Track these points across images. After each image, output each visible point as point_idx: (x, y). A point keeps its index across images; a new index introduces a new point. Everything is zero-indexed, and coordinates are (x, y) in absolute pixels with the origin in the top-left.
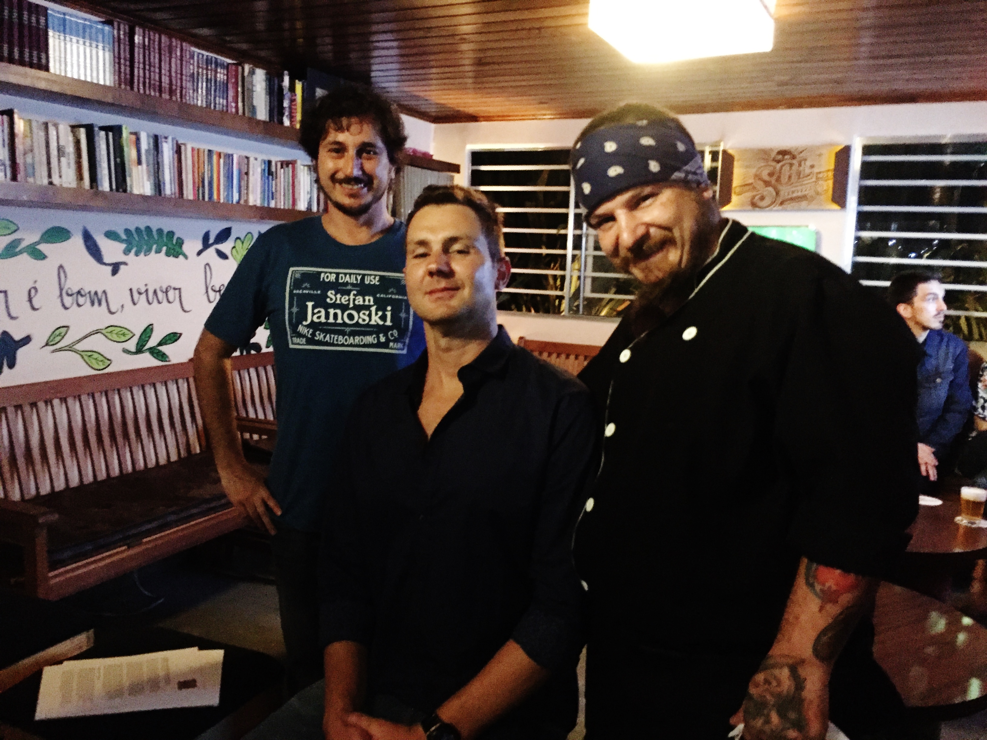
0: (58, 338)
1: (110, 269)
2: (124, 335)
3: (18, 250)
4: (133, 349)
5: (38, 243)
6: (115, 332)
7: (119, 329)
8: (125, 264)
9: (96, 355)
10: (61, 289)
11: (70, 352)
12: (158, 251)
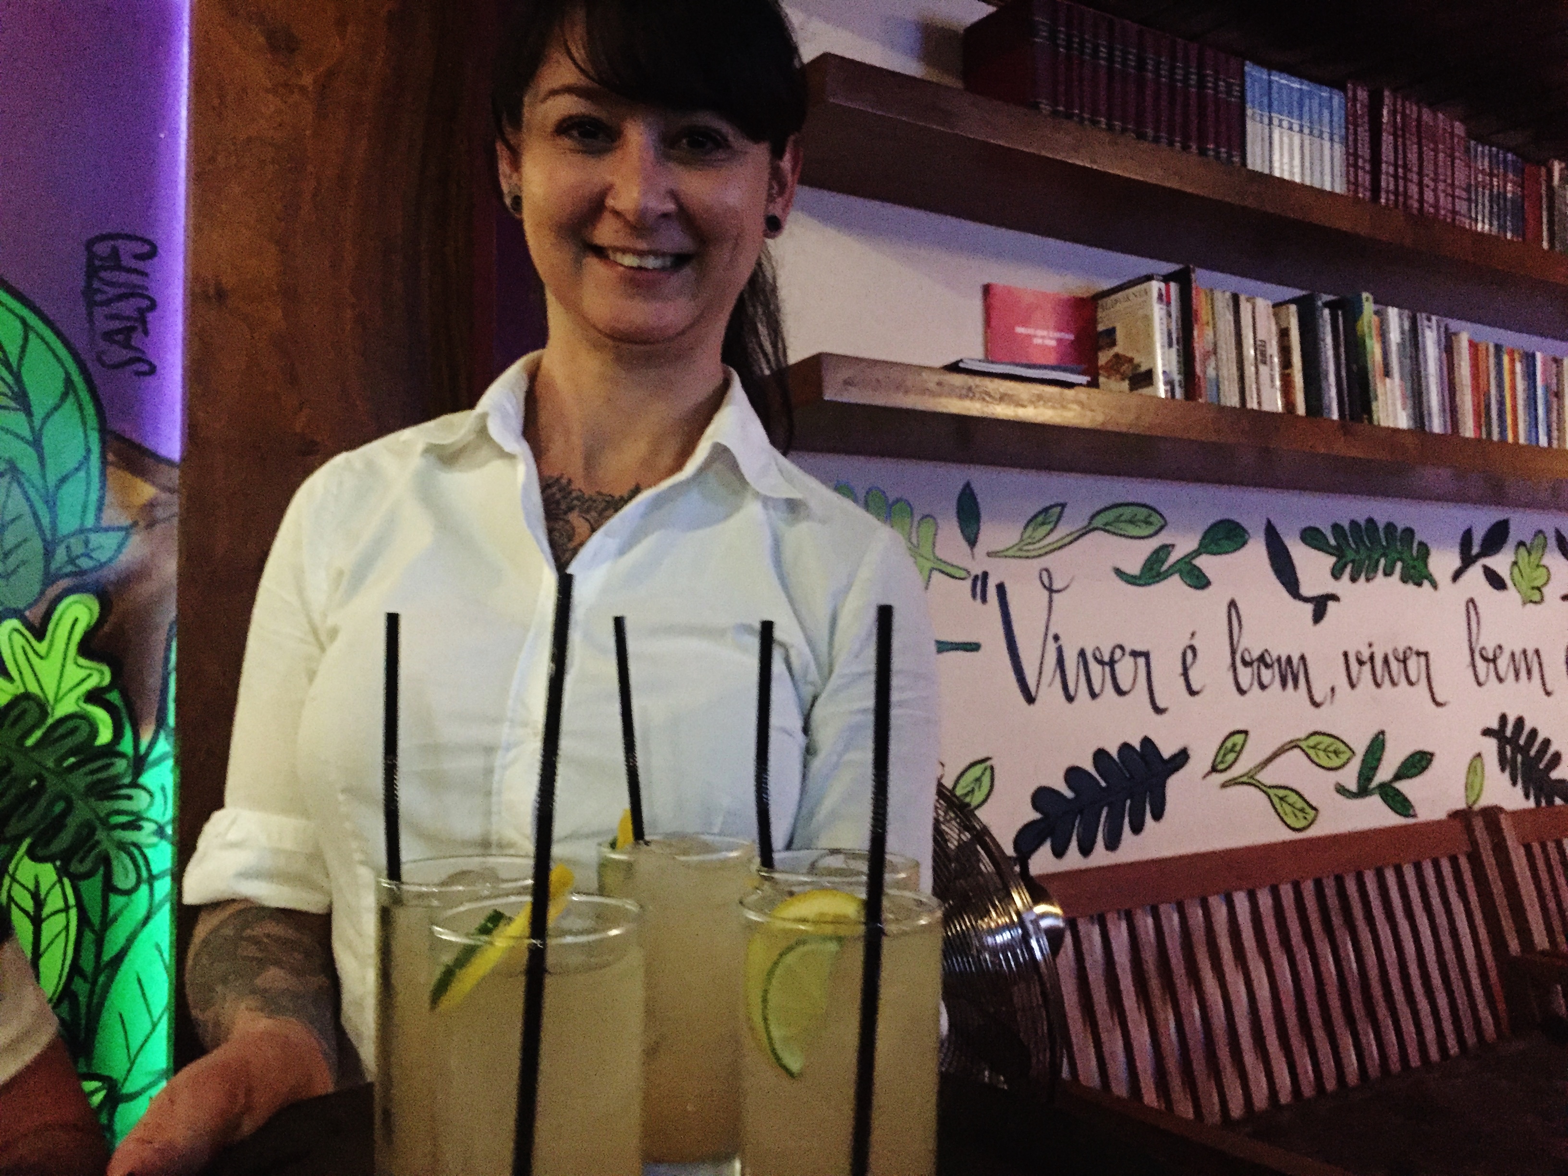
0: (1231, 757)
1: (1309, 608)
2: (1336, 753)
3: (1165, 567)
4: (1353, 787)
5: (1197, 553)
6: (1322, 746)
7: (1330, 740)
8: (1334, 598)
9: (1293, 798)
10: (1233, 652)
11: (1252, 789)
12: (1388, 573)
